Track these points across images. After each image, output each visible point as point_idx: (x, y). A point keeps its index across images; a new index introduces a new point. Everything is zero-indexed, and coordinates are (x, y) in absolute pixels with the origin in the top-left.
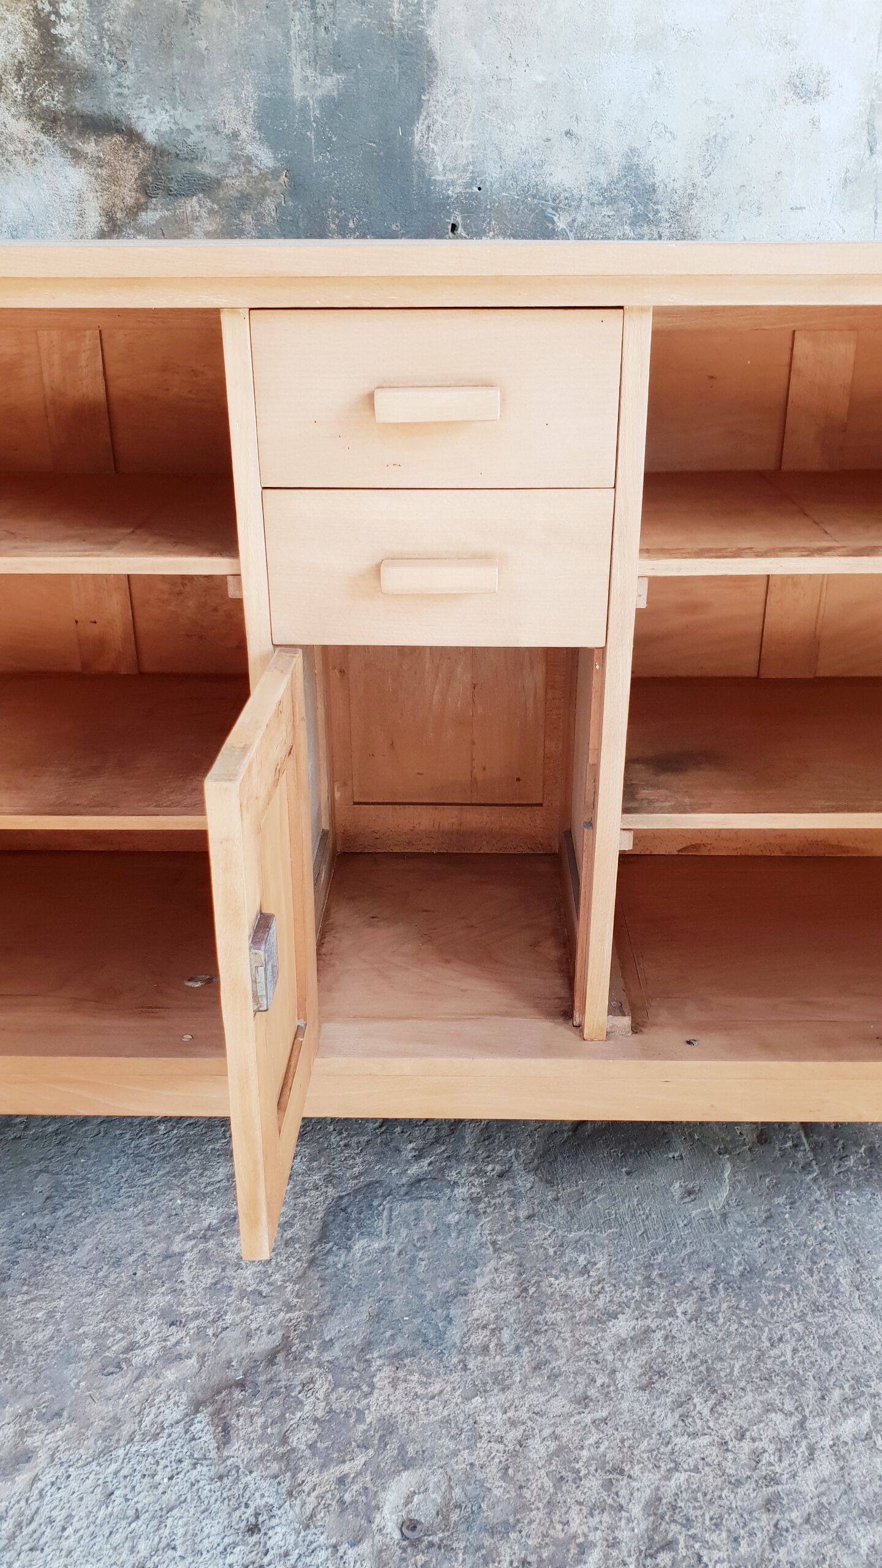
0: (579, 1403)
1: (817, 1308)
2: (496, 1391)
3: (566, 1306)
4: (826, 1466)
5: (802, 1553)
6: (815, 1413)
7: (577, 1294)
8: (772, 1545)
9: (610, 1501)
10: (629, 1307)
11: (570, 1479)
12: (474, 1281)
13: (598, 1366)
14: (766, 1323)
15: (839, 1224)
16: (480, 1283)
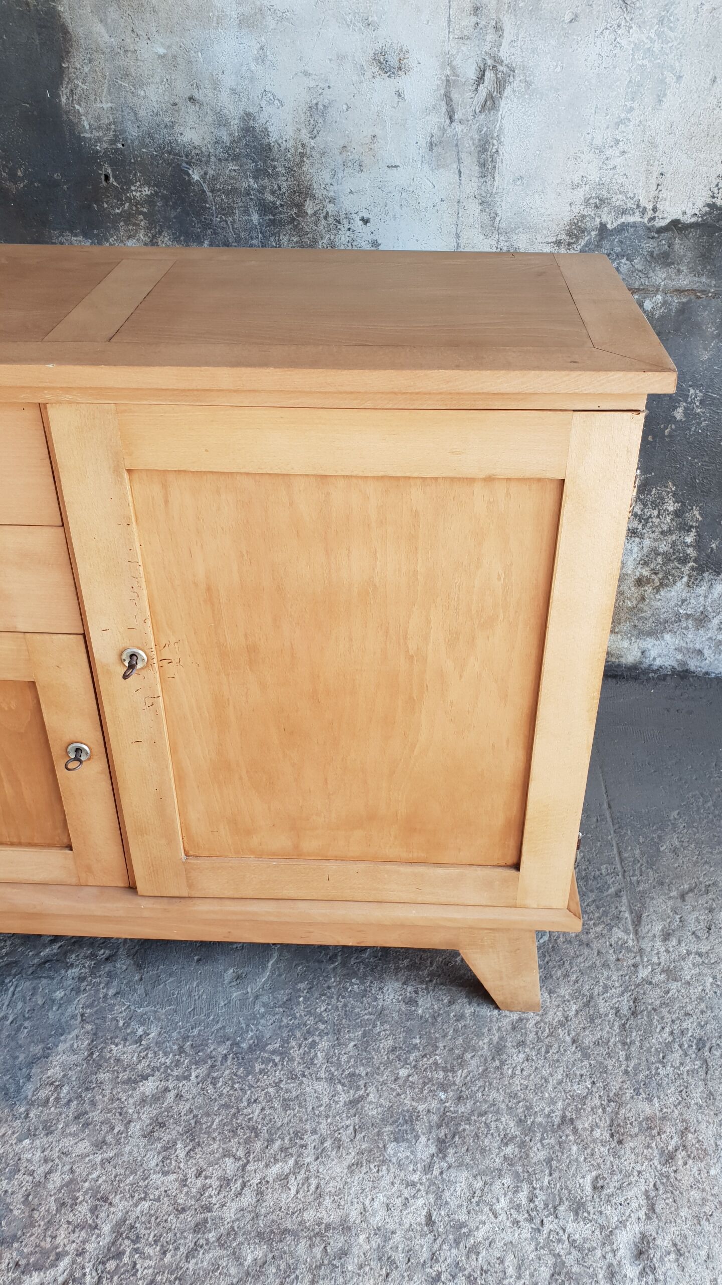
0: (97, 1146)
1: (292, 1076)
2: (42, 1135)
3: (116, 1068)
4: (248, 1198)
5: (205, 1264)
6: (256, 1159)
7: (126, 1059)
8: (187, 1257)
9: (90, 1222)
10: (158, 1071)
11: (69, 1204)
12: (57, 1046)
13: (121, 1118)
14: (251, 1086)
15: (337, 1007)
16: (61, 1047)
